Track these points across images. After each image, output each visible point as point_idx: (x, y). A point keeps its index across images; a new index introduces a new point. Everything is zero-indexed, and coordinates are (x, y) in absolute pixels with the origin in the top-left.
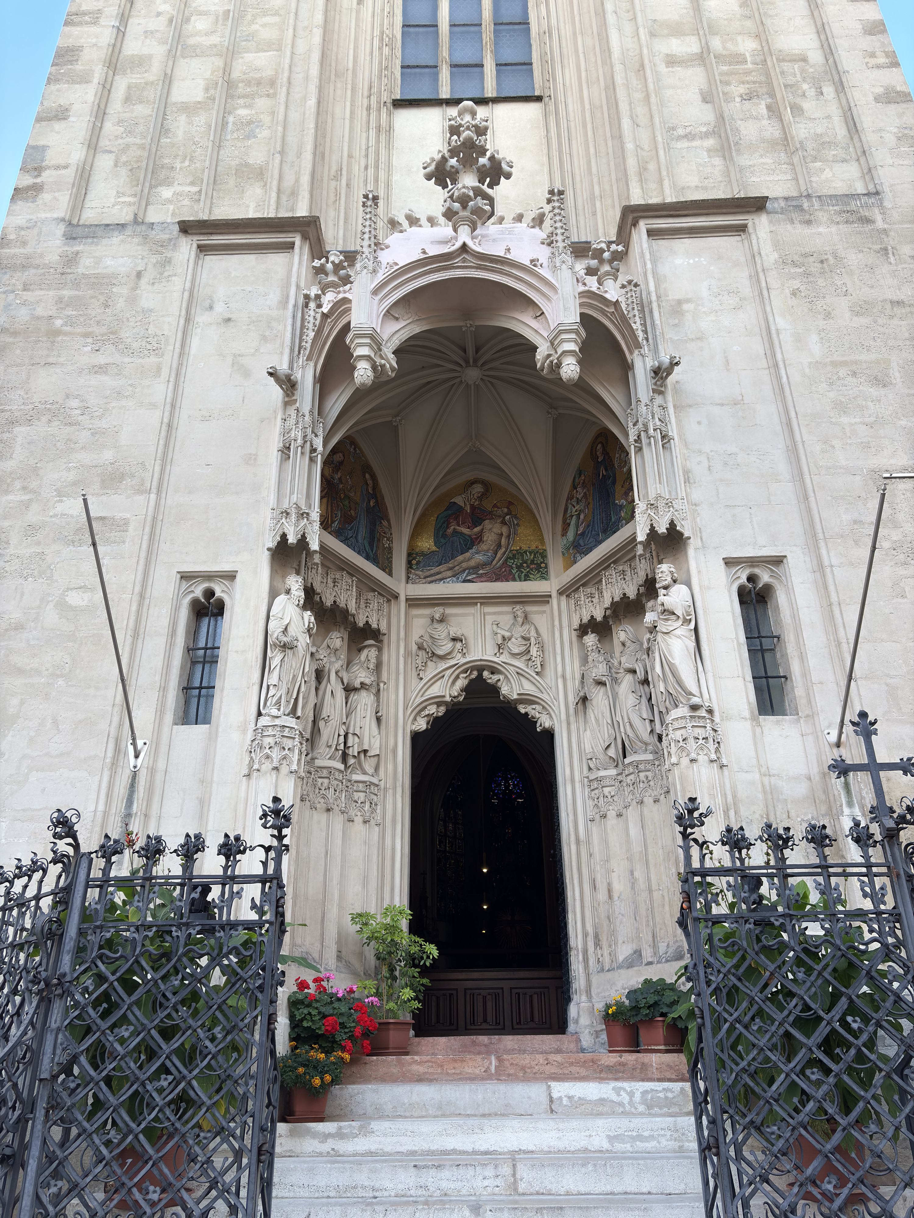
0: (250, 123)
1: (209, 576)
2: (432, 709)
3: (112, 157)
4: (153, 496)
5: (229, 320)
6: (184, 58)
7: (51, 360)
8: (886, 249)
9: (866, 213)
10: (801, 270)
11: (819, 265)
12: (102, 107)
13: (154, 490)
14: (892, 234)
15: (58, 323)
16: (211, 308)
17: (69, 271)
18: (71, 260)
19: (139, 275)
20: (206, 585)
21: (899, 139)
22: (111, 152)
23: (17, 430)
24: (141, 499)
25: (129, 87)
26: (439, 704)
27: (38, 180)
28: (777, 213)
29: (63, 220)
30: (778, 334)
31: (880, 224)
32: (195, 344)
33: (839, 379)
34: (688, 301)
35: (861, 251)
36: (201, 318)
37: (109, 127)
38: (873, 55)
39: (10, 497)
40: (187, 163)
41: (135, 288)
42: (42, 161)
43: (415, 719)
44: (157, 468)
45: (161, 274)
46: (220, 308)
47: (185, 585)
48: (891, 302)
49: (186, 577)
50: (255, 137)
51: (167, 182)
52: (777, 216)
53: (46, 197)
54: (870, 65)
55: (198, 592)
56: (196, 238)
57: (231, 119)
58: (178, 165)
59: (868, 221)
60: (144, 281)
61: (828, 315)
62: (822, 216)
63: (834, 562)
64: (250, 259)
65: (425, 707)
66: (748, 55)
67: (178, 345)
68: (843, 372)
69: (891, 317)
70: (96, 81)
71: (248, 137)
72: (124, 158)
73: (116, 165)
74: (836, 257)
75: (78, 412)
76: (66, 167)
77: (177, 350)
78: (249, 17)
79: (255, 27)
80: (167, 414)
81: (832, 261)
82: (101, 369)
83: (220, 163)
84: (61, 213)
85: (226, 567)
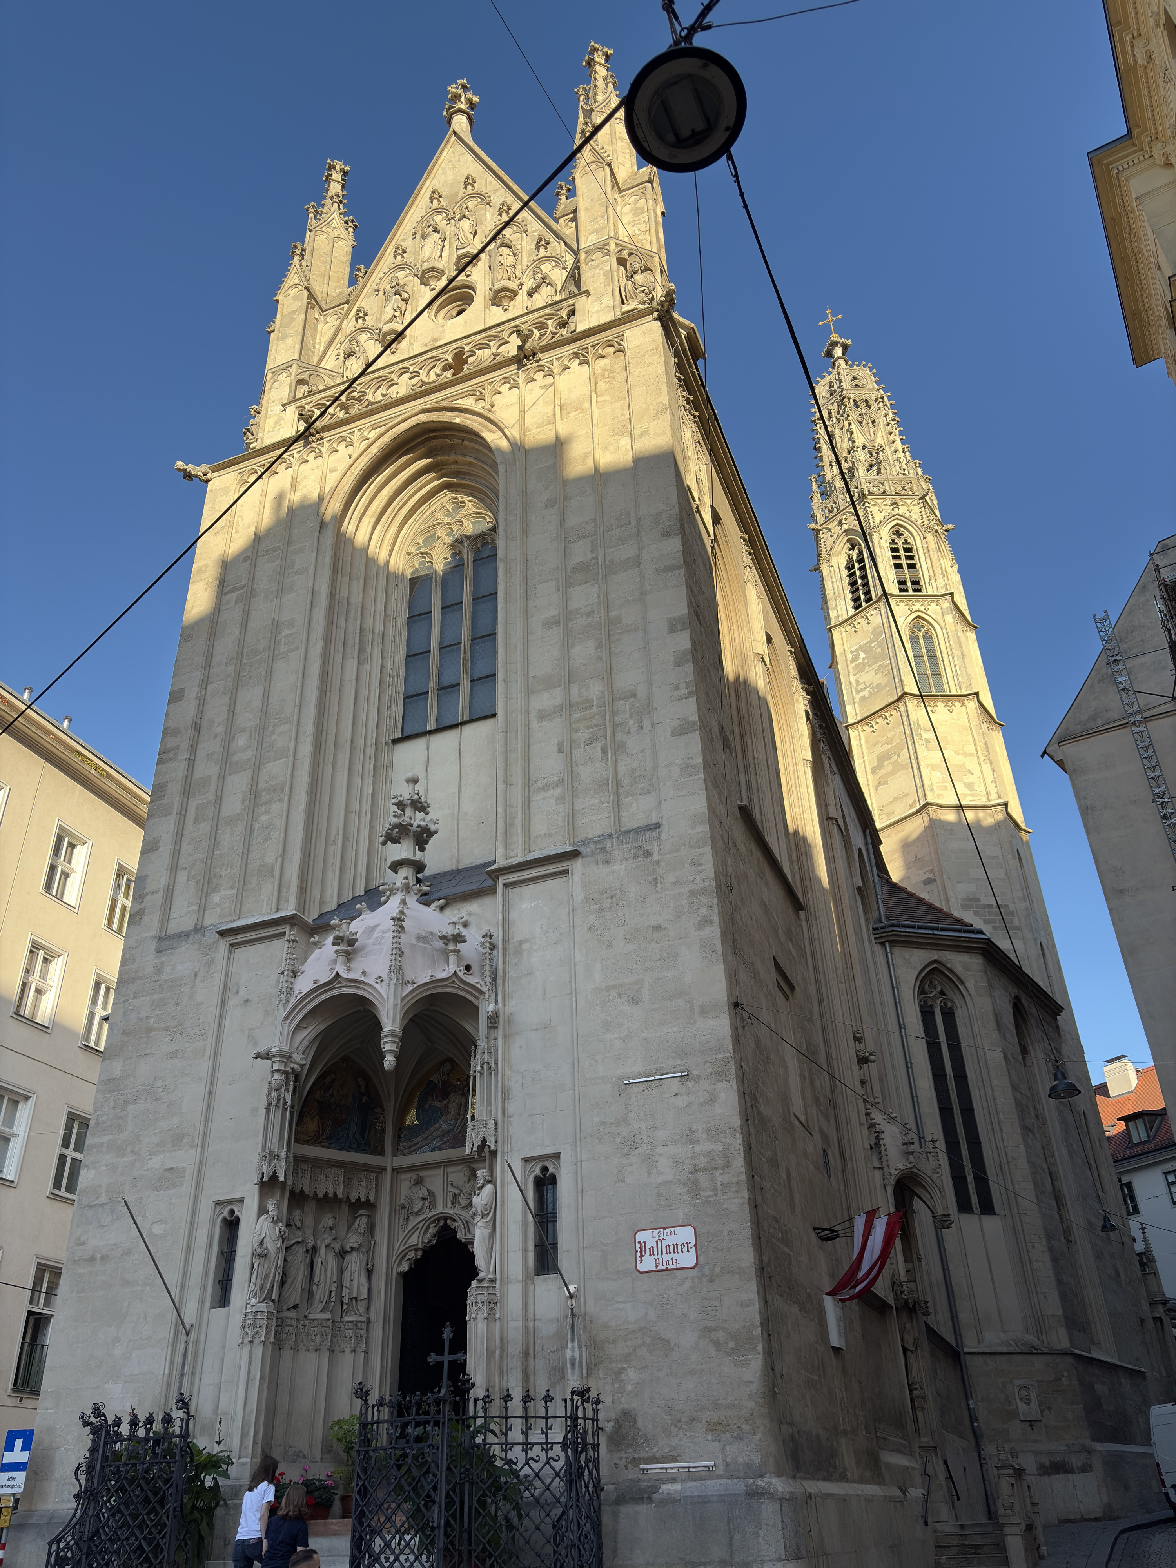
0: (268, 826)
1: (231, 1202)
2: (411, 1255)
3: (186, 872)
4: (199, 1149)
5: (247, 1000)
6: (230, 774)
7: (148, 1051)
8: (656, 879)
9: (647, 847)
10: (596, 907)
11: (609, 900)
12: (180, 832)
13: (200, 1145)
14: (663, 864)
15: (152, 1021)
16: (238, 992)
17: (158, 978)
18: (159, 970)
19: (196, 975)
20: (229, 1207)
21: (682, 769)
22: (186, 868)
23: (129, 1108)
24: (192, 1152)
25: (197, 808)
26: (416, 1250)
27: (142, 906)
28: (588, 856)
29: (155, 937)
30: (575, 966)
31: (656, 857)
32: (228, 1022)
33: (609, 1001)
34: (526, 941)
35: (639, 884)
36: (233, 1001)
37: (186, 847)
38: (677, 688)
39: (125, 1159)
40: (229, 870)
41: (194, 986)
42: (144, 889)
43: (400, 1263)
44: (202, 1128)
45: (208, 972)
46: (242, 992)
47: (218, 1208)
48: (653, 928)
49: (218, 1203)
50: (270, 839)
51: (216, 890)
52: (588, 859)
53: (146, 919)
54: (673, 698)
55: (226, 1213)
56: (228, 939)
57: (256, 826)
58: (224, 873)
59: (648, 854)
60: (199, 979)
61: (610, 945)
62: (618, 854)
63: (584, 1157)
64: (261, 947)
65: (407, 1253)
66: (595, 698)
67: (216, 1030)
68: (613, 994)
69: (651, 941)
70: (175, 812)
71: (266, 840)
72: (193, 873)
73: (188, 880)
74: (622, 892)
75: (161, 1090)
76: (157, 892)
77: (215, 1033)
78: (271, 728)
79: (275, 737)
80: (208, 1084)
81: (618, 896)
82: (173, 1055)
83: (249, 866)
84: (154, 932)
85: (238, 1195)
